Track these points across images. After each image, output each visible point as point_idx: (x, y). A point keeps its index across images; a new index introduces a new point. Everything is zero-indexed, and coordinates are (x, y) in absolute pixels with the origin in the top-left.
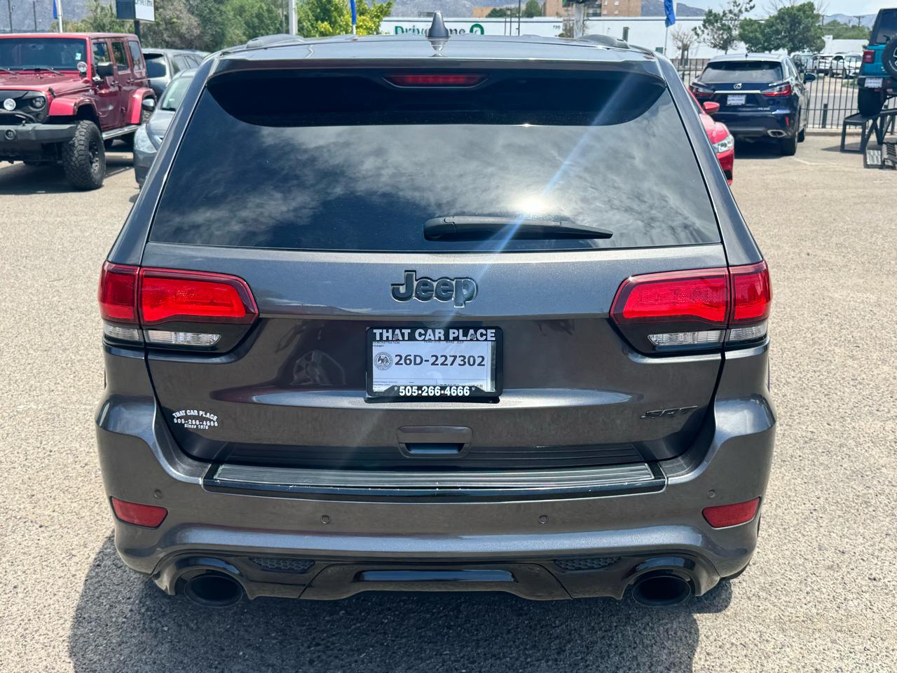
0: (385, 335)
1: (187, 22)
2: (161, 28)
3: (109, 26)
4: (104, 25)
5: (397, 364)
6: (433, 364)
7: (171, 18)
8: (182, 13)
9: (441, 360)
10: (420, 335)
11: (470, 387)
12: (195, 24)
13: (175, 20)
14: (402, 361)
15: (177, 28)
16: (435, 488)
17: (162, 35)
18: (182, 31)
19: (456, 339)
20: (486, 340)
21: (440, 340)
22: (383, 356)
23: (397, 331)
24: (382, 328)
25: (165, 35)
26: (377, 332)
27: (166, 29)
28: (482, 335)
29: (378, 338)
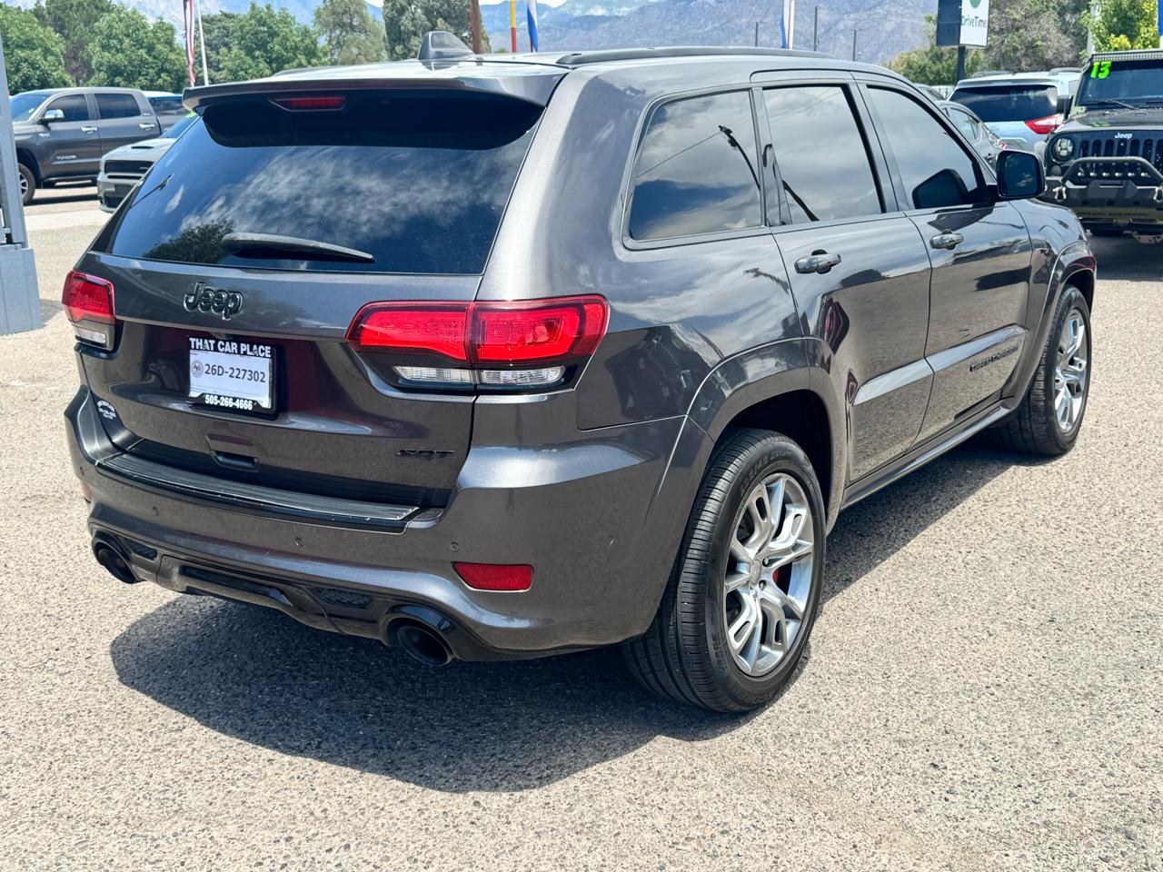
0: (198, 344)
1: (1056, 44)
2: (1018, 54)
3: (948, 55)
4: (942, 54)
5: (206, 373)
6: (230, 376)
7: (1034, 41)
8: (1050, 33)
9: (236, 372)
10: (222, 346)
11: (254, 402)
12: (1067, 46)
13: (1039, 43)
14: (210, 371)
15: (1040, 54)
16: (218, 494)
17: (1020, 62)
18: (1046, 57)
19: (245, 353)
20: (264, 357)
21: (234, 353)
22: (197, 364)
23: (206, 341)
24: (196, 337)
25: (1024, 63)
26: (192, 340)
27: (1025, 55)
28: (262, 351)
29: (193, 347)
